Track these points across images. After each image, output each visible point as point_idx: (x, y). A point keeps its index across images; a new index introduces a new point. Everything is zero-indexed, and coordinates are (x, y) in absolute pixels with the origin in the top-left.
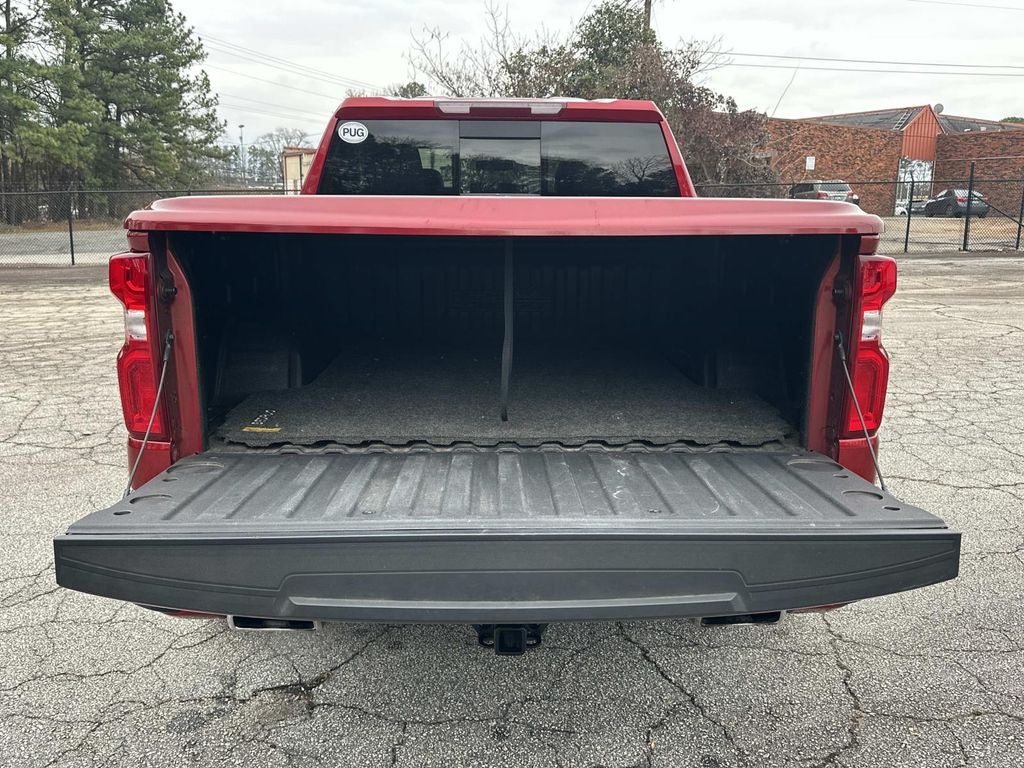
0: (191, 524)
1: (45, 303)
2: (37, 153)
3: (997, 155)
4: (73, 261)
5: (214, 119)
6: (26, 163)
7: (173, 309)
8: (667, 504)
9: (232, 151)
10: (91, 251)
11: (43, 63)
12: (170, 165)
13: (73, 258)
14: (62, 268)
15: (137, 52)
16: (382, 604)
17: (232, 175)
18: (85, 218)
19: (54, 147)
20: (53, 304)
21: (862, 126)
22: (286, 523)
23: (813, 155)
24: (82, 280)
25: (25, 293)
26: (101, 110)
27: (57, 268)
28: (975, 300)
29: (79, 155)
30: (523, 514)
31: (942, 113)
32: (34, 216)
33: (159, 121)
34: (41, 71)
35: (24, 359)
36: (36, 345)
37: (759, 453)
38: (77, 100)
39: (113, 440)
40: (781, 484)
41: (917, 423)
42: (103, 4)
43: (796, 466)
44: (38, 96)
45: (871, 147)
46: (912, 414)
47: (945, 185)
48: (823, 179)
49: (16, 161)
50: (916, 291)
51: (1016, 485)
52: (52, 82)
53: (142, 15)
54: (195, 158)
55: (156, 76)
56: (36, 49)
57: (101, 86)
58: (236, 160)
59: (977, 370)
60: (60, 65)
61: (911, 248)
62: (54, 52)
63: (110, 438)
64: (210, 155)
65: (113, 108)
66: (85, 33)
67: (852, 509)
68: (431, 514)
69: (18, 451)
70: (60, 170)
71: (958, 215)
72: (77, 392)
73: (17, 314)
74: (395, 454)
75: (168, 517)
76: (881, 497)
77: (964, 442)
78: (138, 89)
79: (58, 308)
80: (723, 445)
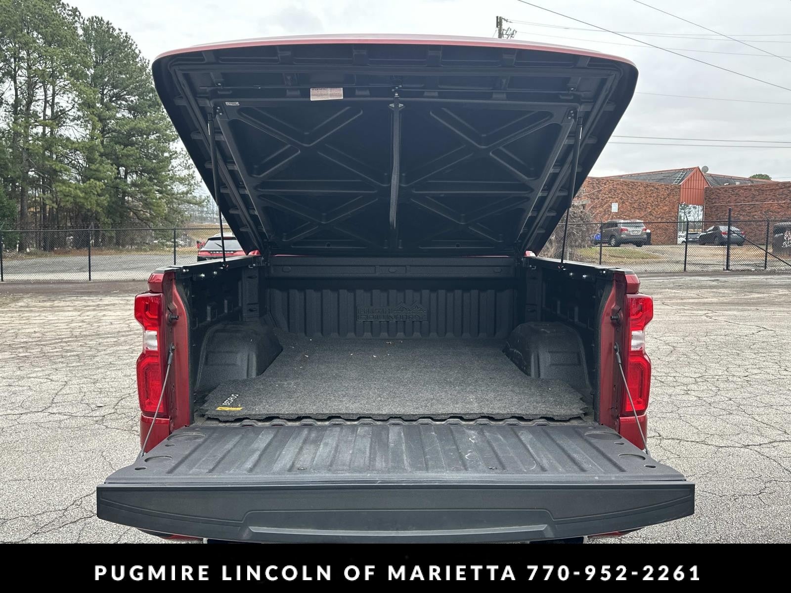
0: (186, 477)
1: (70, 309)
2: (68, 201)
3: (749, 202)
4: (90, 278)
5: (193, 177)
6: (60, 209)
7: (175, 329)
8: (501, 463)
9: (205, 199)
10: (103, 270)
11: (76, 140)
12: (161, 209)
13: (90, 275)
14: (82, 283)
15: (141, 132)
16: (310, 532)
17: (204, 215)
18: (99, 246)
19: (79, 197)
20: (76, 310)
21: (651, 182)
22: (248, 476)
23: (616, 202)
24: (96, 292)
25: (56, 302)
26: (114, 171)
27: (78, 283)
28: (734, 307)
29: (97, 202)
30: (404, 470)
31: (708, 172)
32: (63, 245)
33: (154, 179)
34: (74, 146)
35: (55, 350)
36: (64, 340)
37: (567, 426)
38: (97, 165)
39: (118, 411)
40: (578, 449)
41: (691, 399)
42: (119, 100)
43: (590, 436)
44: (71, 162)
45: (658, 196)
46: (687, 392)
47: (713, 223)
48: (624, 219)
49: (53, 207)
50: (691, 301)
51: (760, 445)
52: (81, 153)
53: (145, 107)
54: (179, 204)
55: (154, 148)
56: (71, 130)
57: (114, 155)
58: (207, 205)
59: (734, 359)
60: (87, 141)
61: (689, 268)
62: (84, 132)
63: (116, 409)
64: (189, 202)
65: (122, 169)
66: (105, 119)
67: (623, 467)
68: (343, 470)
69: (51, 419)
70: (83, 213)
71: (722, 244)
72: (93, 375)
73: (50, 317)
74: (320, 426)
75: (170, 472)
76: (644, 459)
77: (725, 413)
78: (140, 157)
79: (79, 313)
80: (543, 420)
